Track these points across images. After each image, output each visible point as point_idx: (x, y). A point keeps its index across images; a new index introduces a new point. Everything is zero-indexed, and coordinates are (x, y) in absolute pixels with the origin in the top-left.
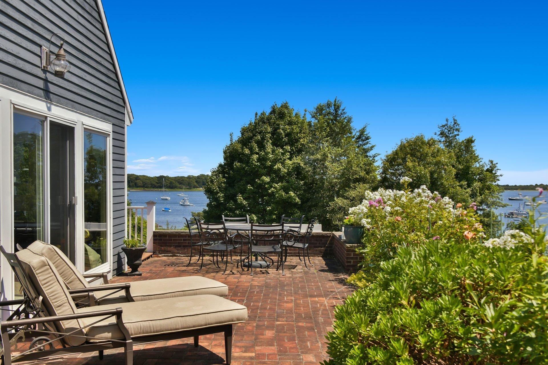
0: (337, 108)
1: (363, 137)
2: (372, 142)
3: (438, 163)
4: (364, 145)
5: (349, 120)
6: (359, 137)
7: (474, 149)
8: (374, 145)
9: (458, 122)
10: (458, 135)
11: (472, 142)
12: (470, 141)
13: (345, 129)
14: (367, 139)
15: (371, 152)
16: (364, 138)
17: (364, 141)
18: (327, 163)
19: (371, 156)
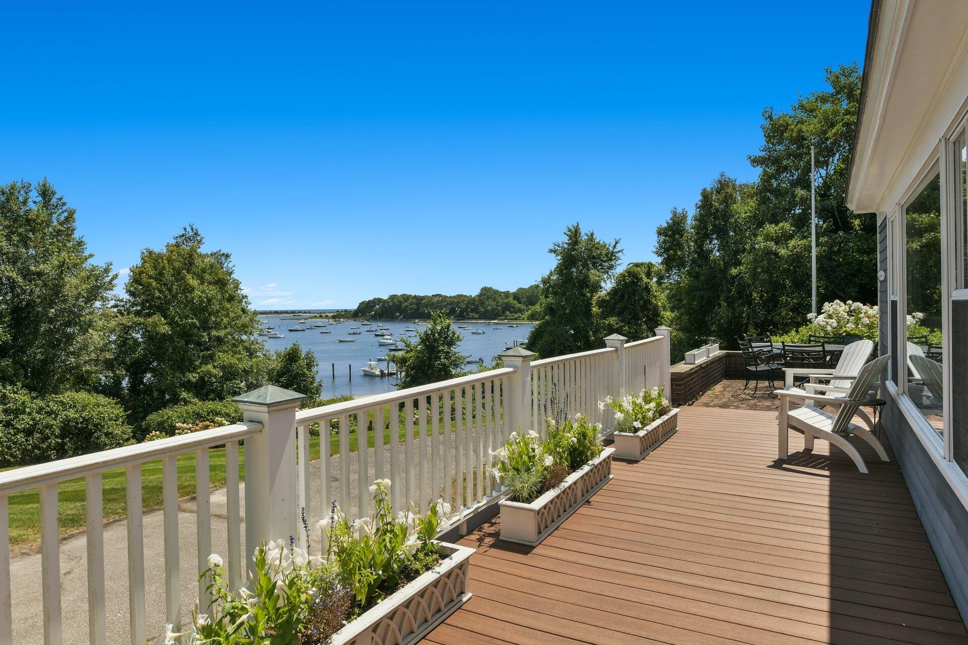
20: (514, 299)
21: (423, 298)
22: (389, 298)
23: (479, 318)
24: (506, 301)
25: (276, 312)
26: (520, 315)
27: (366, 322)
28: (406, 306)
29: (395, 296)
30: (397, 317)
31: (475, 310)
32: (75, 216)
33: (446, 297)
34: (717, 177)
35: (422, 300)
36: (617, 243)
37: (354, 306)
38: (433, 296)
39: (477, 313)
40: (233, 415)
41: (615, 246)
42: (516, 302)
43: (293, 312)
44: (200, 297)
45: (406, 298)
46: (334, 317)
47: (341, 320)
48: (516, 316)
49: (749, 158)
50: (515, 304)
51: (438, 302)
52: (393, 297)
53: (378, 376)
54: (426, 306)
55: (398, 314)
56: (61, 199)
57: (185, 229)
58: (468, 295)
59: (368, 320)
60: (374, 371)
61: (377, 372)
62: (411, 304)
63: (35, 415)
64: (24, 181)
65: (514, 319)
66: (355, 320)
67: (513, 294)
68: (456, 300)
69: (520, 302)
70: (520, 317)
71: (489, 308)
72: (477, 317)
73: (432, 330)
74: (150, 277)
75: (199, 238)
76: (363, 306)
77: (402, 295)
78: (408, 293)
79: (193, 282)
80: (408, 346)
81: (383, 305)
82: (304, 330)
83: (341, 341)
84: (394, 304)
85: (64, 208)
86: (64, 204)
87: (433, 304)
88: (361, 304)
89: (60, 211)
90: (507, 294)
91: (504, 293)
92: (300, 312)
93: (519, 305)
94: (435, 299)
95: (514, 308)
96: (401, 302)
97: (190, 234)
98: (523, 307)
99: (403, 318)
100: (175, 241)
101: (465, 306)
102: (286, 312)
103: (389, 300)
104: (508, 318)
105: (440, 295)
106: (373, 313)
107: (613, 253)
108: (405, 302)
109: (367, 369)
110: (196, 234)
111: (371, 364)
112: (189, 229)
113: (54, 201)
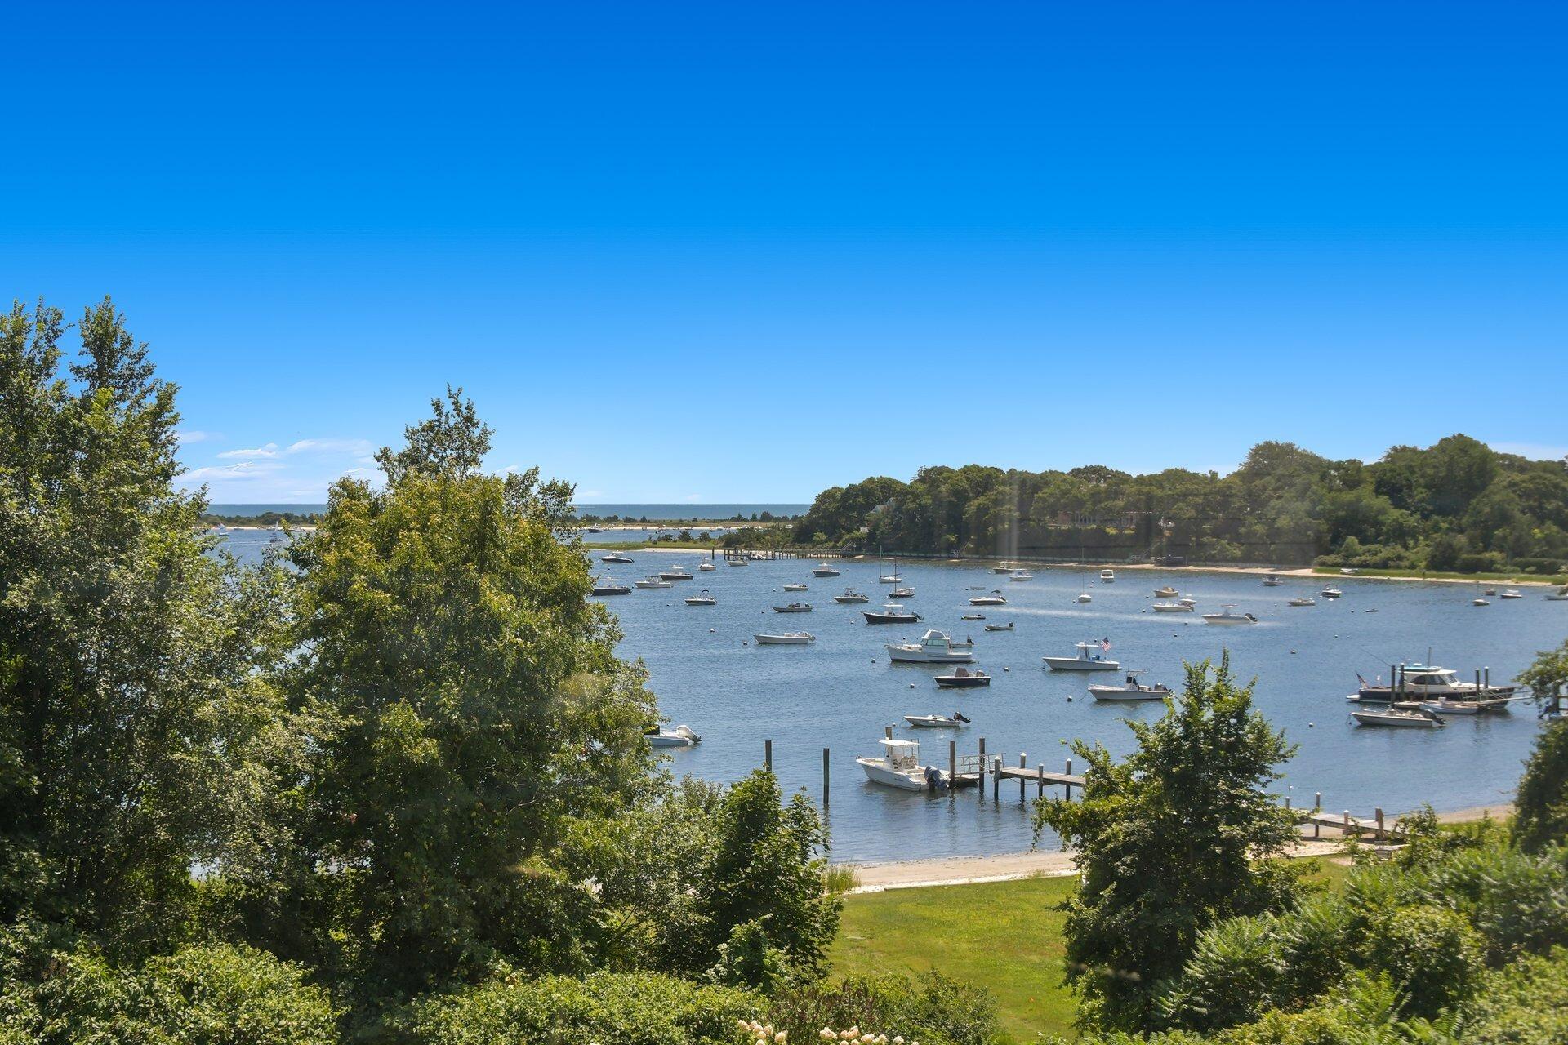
20: (1378, 492)
22: (922, 480)
23: (1248, 559)
24: (1348, 496)
26: (1399, 549)
28: (983, 509)
29: (940, 471)
31: (1230, 528)
32: (179, 403)
33: (1123, 478)
38: (1076, 472)
39: (1237, 538)
40: (622, 1025)
42: (1383, 501)
44: (520, 651)
46: (729, 542)
47: (756, 554)
48: (1385, 552)
50: (1382, 511)
51: (1095, 496)
52: (932, 477)
53: (918, 790)
54: (1055, 508)
56: (139, 357)
57: (438, 407)
58: (1203, 470)
59: (845, 559)
60: (904, 773)
61: (917, 778)
62: (999, 502)
63: (122, 1020)
64: (45, 307)
65: (1376, 566)
66: (804, 556)
67: (1373, 469)
68: (1159, 492)
69: (1399, 503)
70: (1400, 558)
71: (1283, 522)
72: (1238, 553)
73: (1187, 725)
74: (375, 583)
75: (477, 432)
76: (832, 507)
77: (966, 470)
79: (498, 600)
80: (1100, 770)
81: (900, 504)
82: (626, 592)
83: (765, 642)
84: (939, 502)
85: (148, 382)
86: (148, 371)
87: (1080, 503)
89: (138, 391)
90: (1351, 473)
91: (1339, 466)
93: (1395, 513)
94: (1087, 487)
95: (1377, 524)
96: (961, 495)
97: (452, 422)
98: (1412, 521)
100: (408, 444)
101: (1192, 513)
103: (921, 487)
104: (1355, 560)
105: (1098, 472)
106: (864, 530)
108: (978, 494)
109: (880, 763)
110: (469, 421)
111: (891, 747)
112: (448, 407)
113: (123, 364)
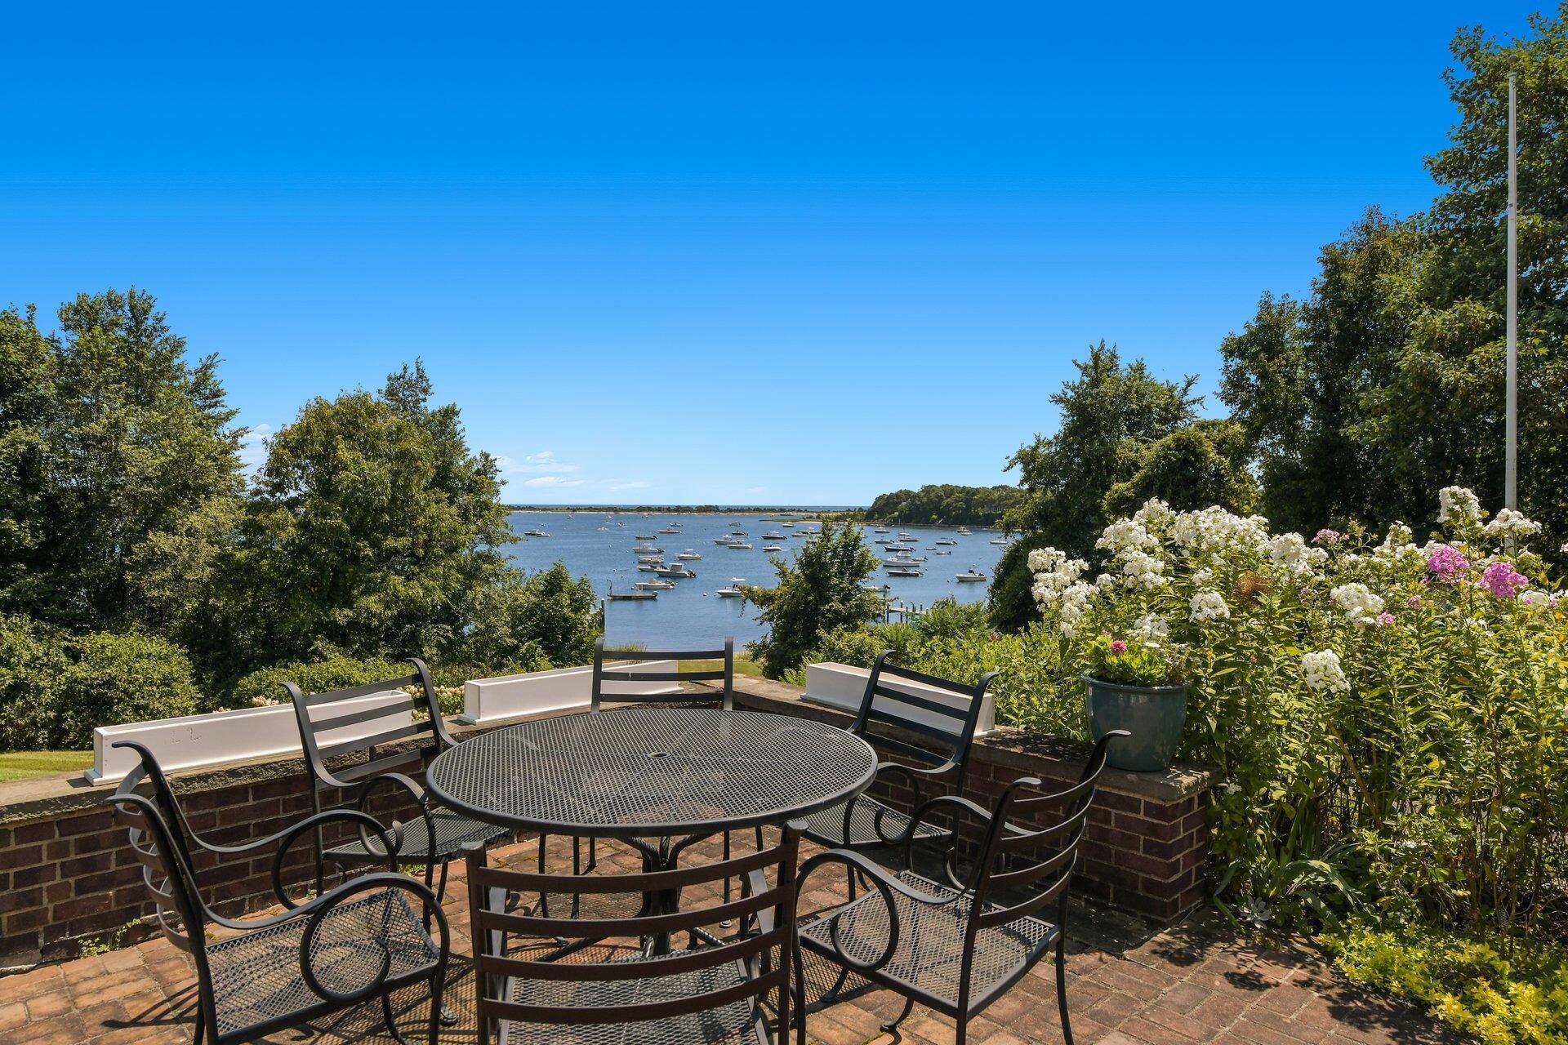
0: (139, 313)
1: (204, 389)
2: (229, 402)
3: (403, 456)
4: (210, 406)
5: (177, 346)
6: (196, 389)
7: (459, 428)
8: (234, 409)
9: (427, 374)
10: (424, 400)
11: (456, 414)
12: (449, 413)
13: (163, 367)
14: (216, 394)
15: (227, 424)
16: (208, 392)
17: (208, 398)
18: (124, 447)
19: (227, 433)
21: (975, 492)
22: (923, 491)
25: (758, 509)
27: (881, 529)
28: (949, 505)
29: (931, 487)
30: (935, 521)
34: (1360, 218)
35: (974, 494)
36: (1189, 384)
37: (868, 502)
41: (1185, 391)
43: (782, 510)
45: (949, 490)
49: (1431, 163)
52: (927, 490)
54: (982, 504)
55: (935, 517)
59: (887, 525)
62: (956, 501)
76: (882, 502)
77: (943, 486)
78: (953, 483)
81: (913, 503)
84: (930, 501)
87: (993, 501)
88: (878, 499)
92: (792, 510)
94: (996, 494)
96: (940, 499)
99: (943, 522)
102: (772, 510)
103: (923, 494)
105: (1004, 488)
106: (896, 513)
107: (1181, 403)
108: (948, 497)
